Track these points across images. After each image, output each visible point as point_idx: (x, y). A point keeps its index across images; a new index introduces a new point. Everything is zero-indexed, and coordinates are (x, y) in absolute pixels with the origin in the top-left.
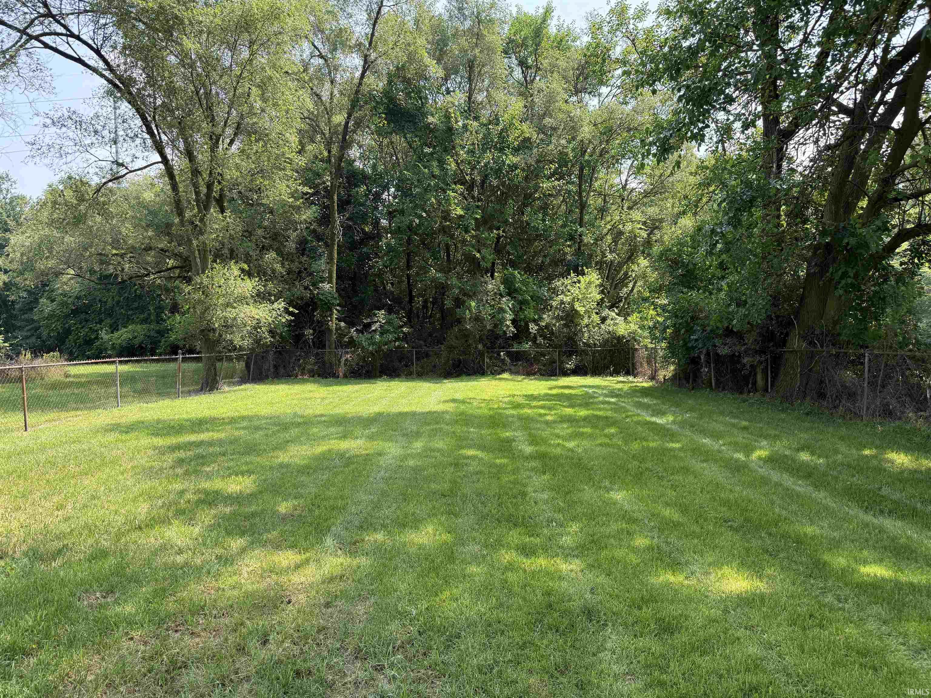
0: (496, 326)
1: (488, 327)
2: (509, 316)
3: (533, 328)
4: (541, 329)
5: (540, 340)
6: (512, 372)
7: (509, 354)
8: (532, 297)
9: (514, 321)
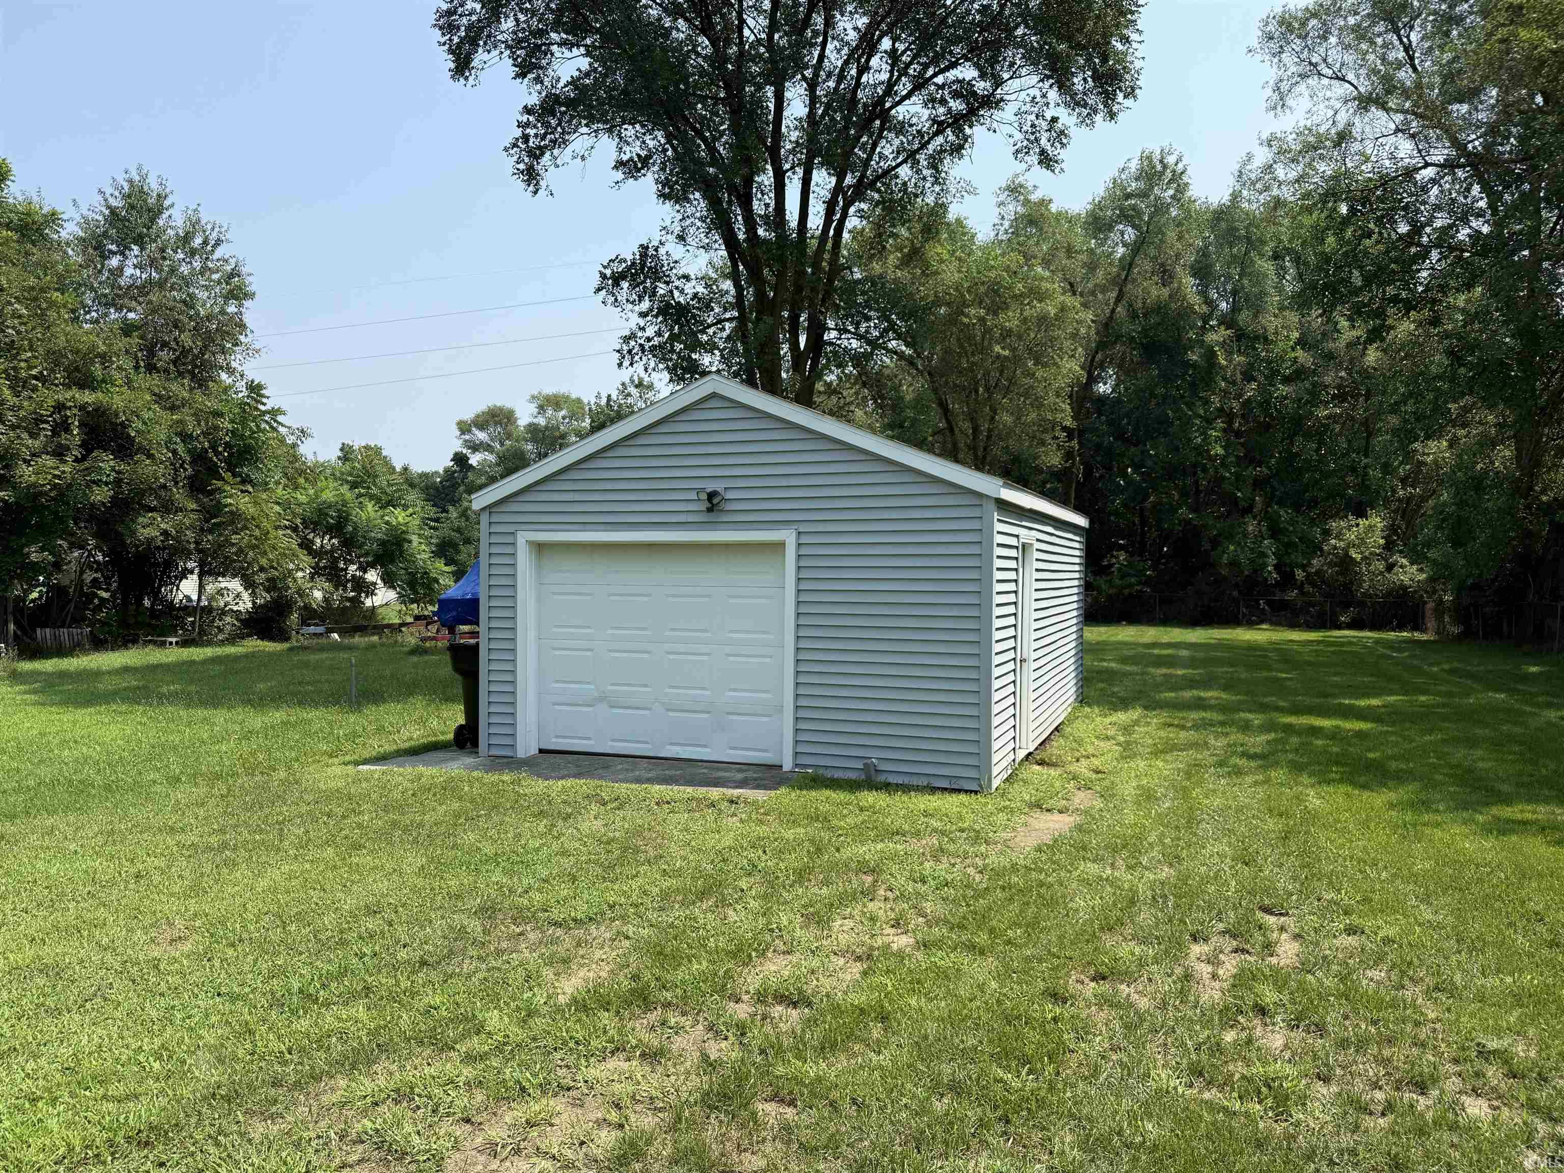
0: (1255, 571)
1: (1246, 573)
2: (1272, 560)
3: (1300, 574)
4: (1308, 575)
5: (1308, 588)
6: (1272, 623)
7: (1268, 603)
8: (1300, 539)
9: (1276, 567)
